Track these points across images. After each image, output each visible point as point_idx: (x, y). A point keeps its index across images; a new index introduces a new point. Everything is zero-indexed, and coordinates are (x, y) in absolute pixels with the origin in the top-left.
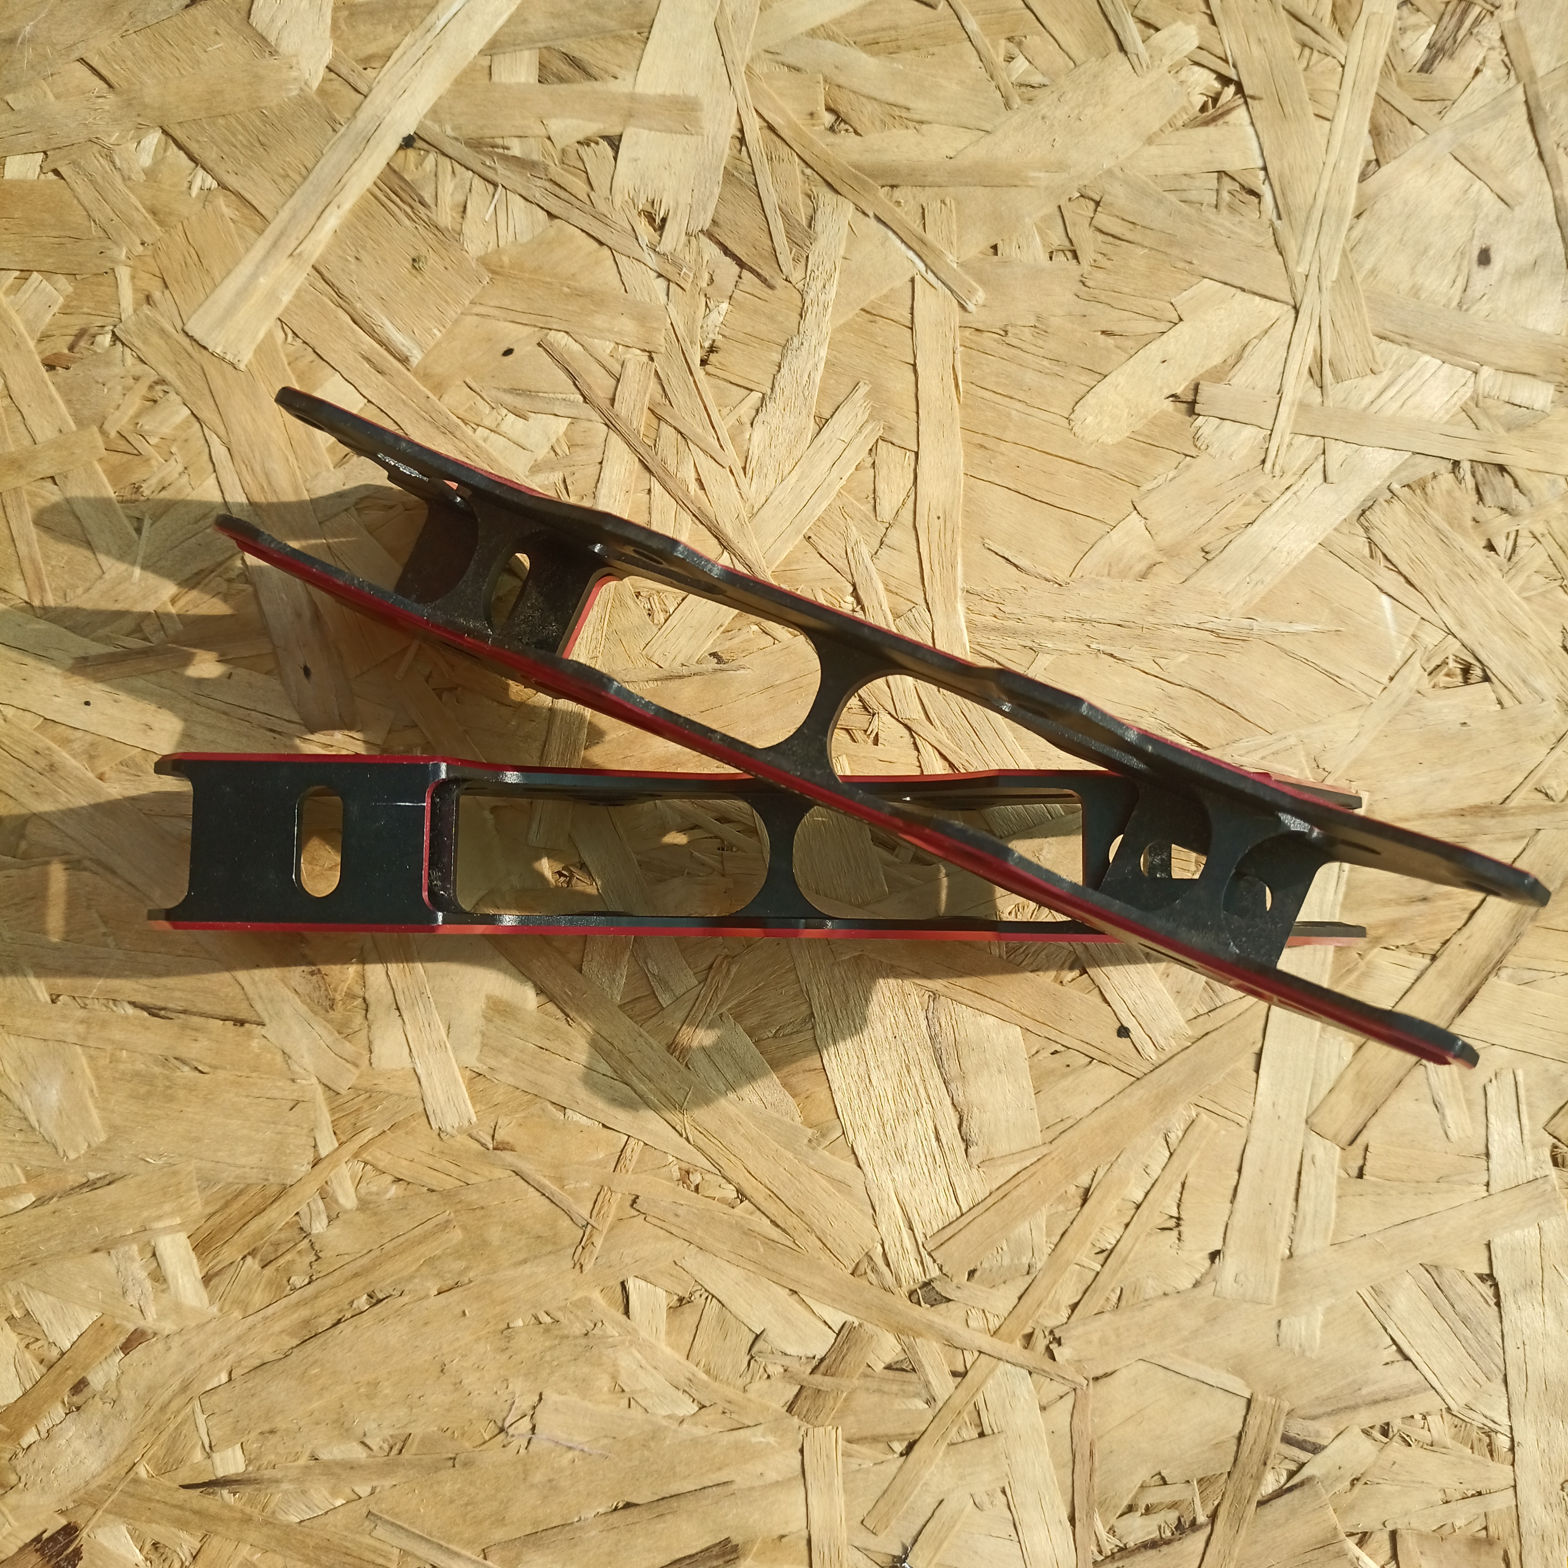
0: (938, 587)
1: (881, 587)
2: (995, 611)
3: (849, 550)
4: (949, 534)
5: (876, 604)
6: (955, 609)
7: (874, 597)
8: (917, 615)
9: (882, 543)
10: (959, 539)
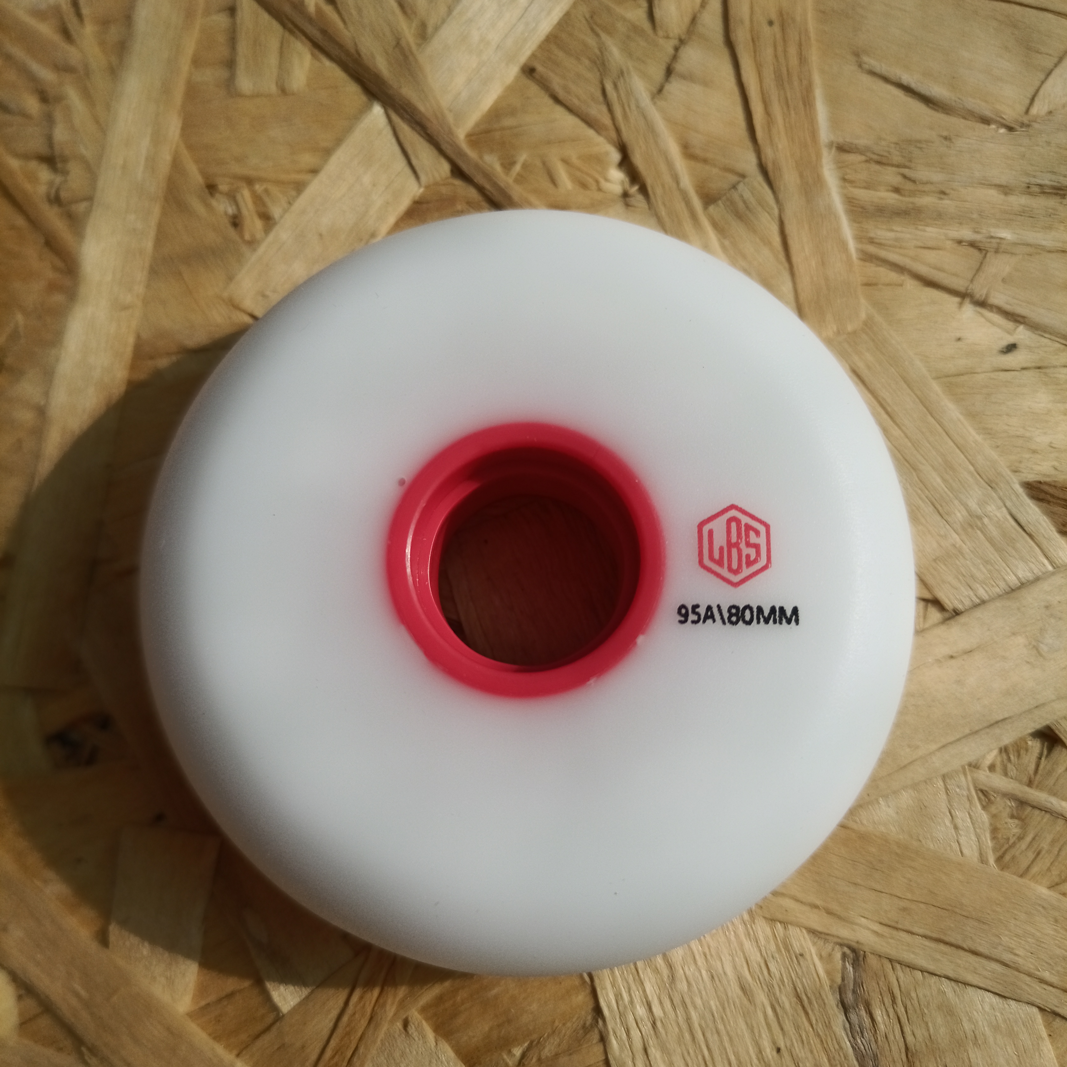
0: (782, 143)
1: (674, 150)
2: (896, 180)
3: (609, 87)
4: (793, 51)
5: (668, 179)
6: (819, 180)
7: (663, 168)
8: (747, 195)
9: (669, 72)
10: (814, 56)
